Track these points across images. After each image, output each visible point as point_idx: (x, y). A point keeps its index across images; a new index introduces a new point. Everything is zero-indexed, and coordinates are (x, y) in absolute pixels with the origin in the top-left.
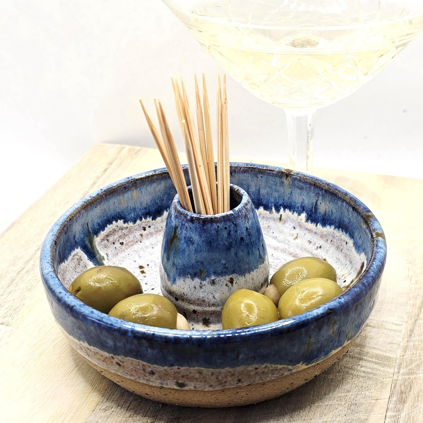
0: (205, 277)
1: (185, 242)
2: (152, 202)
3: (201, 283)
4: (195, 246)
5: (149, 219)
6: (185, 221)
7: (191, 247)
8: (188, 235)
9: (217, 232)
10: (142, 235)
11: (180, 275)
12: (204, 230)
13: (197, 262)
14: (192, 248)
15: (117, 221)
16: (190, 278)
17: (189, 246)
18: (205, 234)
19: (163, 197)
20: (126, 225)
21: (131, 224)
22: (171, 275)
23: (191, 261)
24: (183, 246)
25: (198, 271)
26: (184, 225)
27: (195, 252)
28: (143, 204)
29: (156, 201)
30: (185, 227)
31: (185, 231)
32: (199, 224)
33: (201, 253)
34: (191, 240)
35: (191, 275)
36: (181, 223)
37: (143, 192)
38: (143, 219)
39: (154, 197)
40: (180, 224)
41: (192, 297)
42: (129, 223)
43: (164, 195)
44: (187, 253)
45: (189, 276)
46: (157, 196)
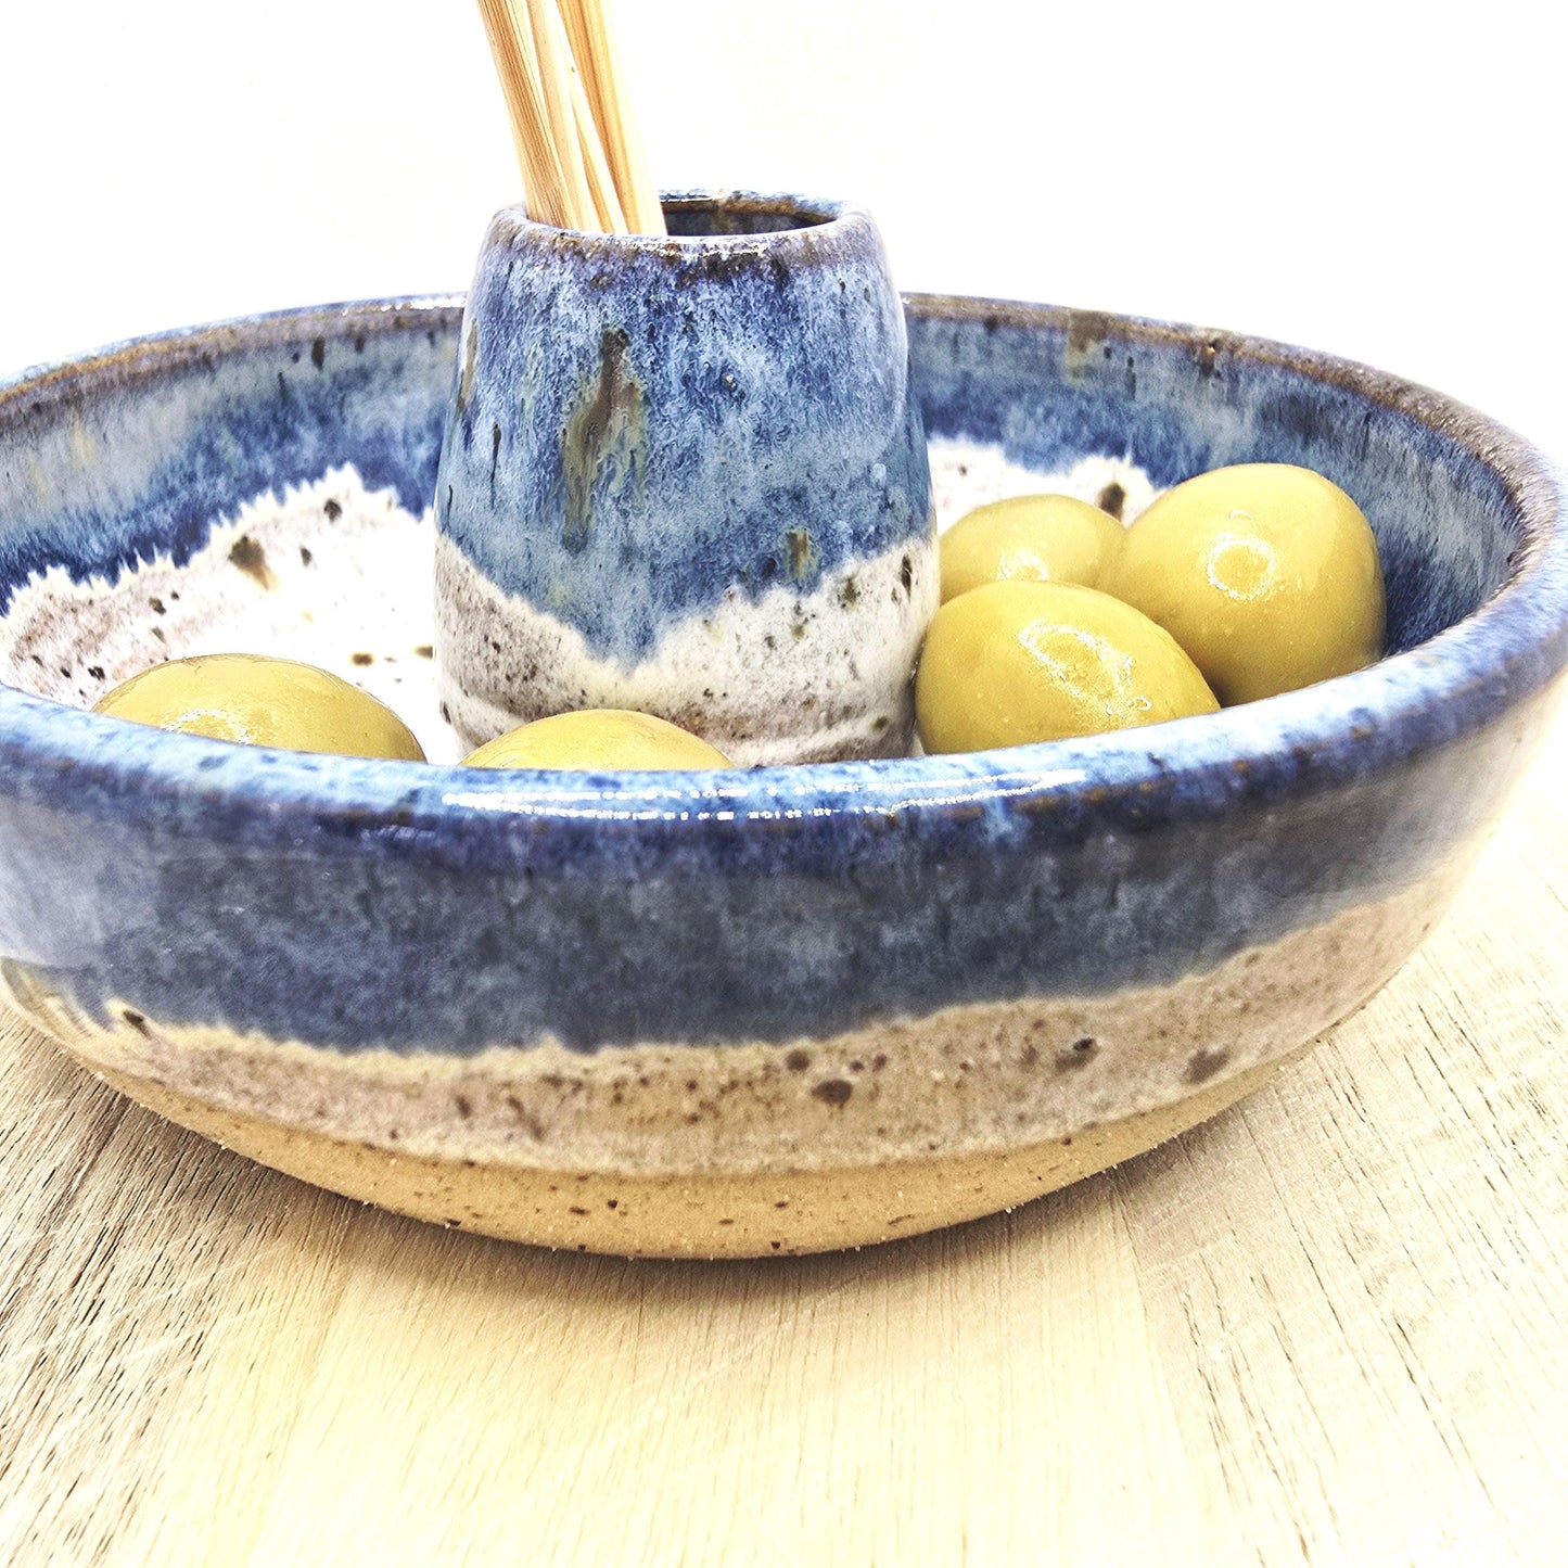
0: (814, 569)
1: (692, 402)
2: (155, 486)
3: (797, 610)
4: (755, 407)
5: (164, 562)
6: (672, 282)
7: (730, 420)
8: (703, 358)
9: (843, 314)
10: (158, 633)
11: (677, 599)
12: (786, 311)
13: (772, 497)
14: (739, 423)
15: (42, 572)
16: (738, 600)
17: (719, 421)
18: (796, 335)
19: (192, 463)
20: (82, 591)
21: (99, 585)
23: (739, 500)
24: (682, 428)
25: (780, 544)
26: (671, 305)
27: (754, 445)
28: (121, 496)
29: (166, 482)
30: (680, 320)
31: (685, 342)
32: (758, 282)
33: (787, 444)
34: (729, 378)
35: (743, 577)
36: (647, 303)
37: (111, 438)
38: (140, 560)
39: (158, 461)
40: (642, 309)
41: (752, 700)
42: (93, 578)
43: (192, 456)
44: (711, 462)
45: (736, 587)
46: (167, 461)
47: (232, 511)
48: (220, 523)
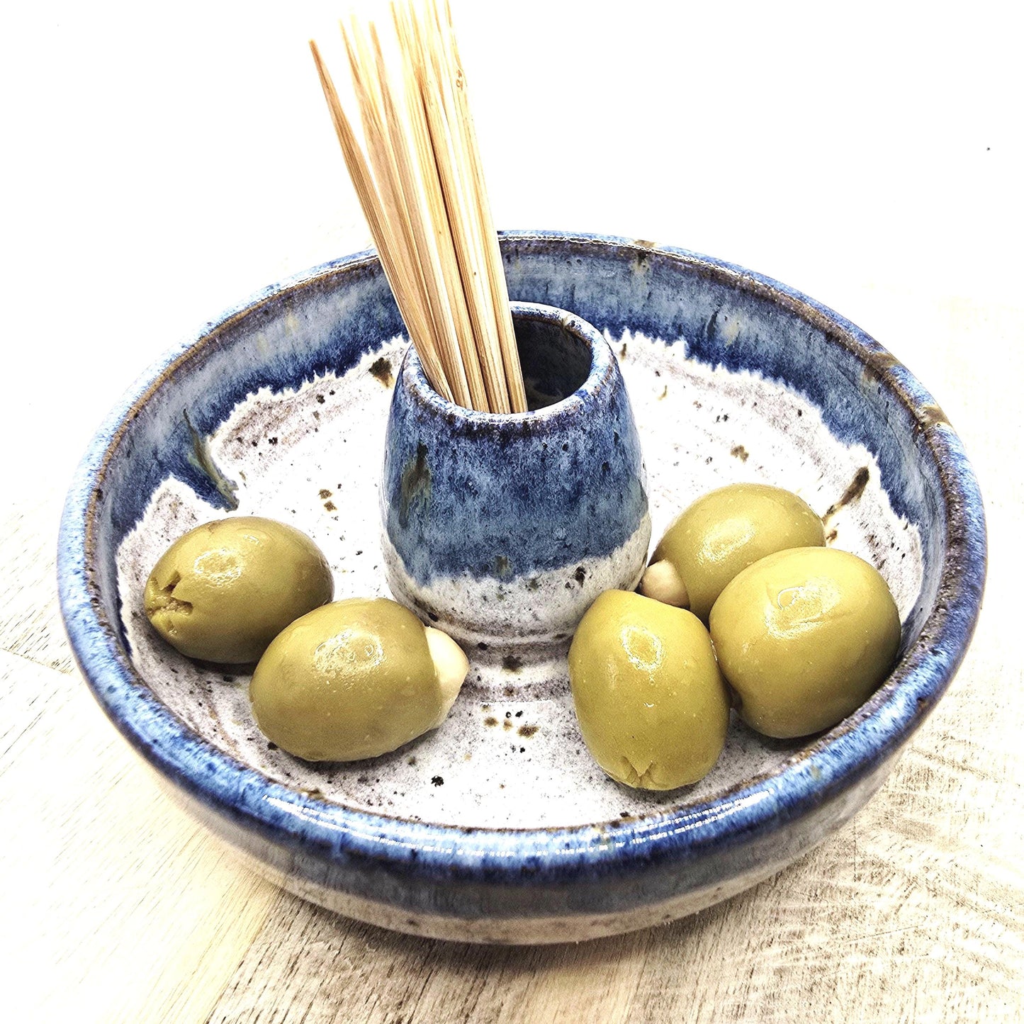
0: (511, 573)
1: (452, 489)
2: (333, 336)
3: (500, 588)
4: (483, 499)
5: (330, 376)
6: (449, 433)
7: (469, 501)
8: (459, 472)
9: (543, 460)
10: (316, 415)
11: (440, 568)
12: (505, 459)
13: (488, 539)
14: (473, 504)
15: (256, 392)
16: (469, 576)
17: (464, 501)
18: (510, 470)
19: (357, 323)
20: (279, 396)
21: (289, 393)
22: (416, 566)
23: (471, 537)
24: (446, 498)
25: (492, 559)
26: (447, 444)
27: (480, 516)
28: (312, 344)
29: (340, 332)
30: (450, 452)
31: (451, 462)
32: (491, 443)
33: (499, 518)
34: (470, 484)
35: (471, 569)
36: (437, 438)
37: (310, 317)
38: (316, 376)
39: (337, 323)
40: (435, 441)
41: (476, 619)
42: (285, 390)
43: (357, 319)
44: (459, 518)
45: (467, 572)
46: (342, 322)
47: (376, 346)
48: (368, 353)
